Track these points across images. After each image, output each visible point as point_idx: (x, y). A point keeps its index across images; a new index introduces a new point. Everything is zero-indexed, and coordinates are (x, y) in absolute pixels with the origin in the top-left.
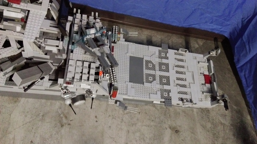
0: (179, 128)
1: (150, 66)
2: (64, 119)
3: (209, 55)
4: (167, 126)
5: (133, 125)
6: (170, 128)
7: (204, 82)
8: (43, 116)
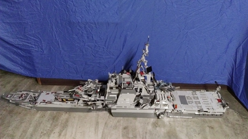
0: (213, 127)
1: (189, 98)
2: (156, 124)
3: (217, 91)
4: (206, 126)
5: (188, 126)
6: (208, 126)
7: (218, 102)
8: (148, 123)
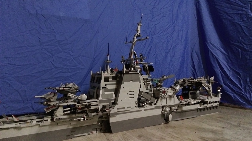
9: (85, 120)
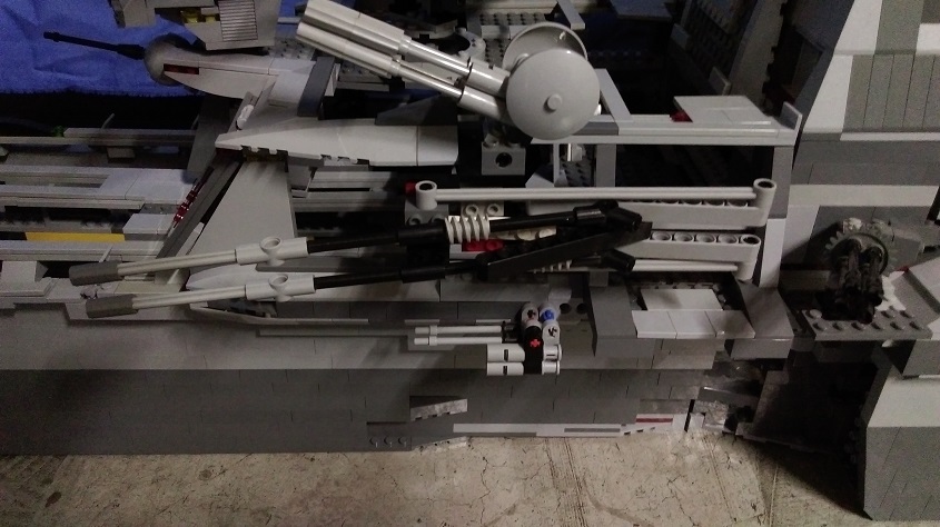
9: (547, 367)
